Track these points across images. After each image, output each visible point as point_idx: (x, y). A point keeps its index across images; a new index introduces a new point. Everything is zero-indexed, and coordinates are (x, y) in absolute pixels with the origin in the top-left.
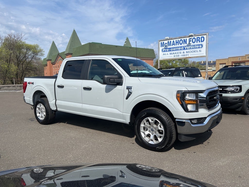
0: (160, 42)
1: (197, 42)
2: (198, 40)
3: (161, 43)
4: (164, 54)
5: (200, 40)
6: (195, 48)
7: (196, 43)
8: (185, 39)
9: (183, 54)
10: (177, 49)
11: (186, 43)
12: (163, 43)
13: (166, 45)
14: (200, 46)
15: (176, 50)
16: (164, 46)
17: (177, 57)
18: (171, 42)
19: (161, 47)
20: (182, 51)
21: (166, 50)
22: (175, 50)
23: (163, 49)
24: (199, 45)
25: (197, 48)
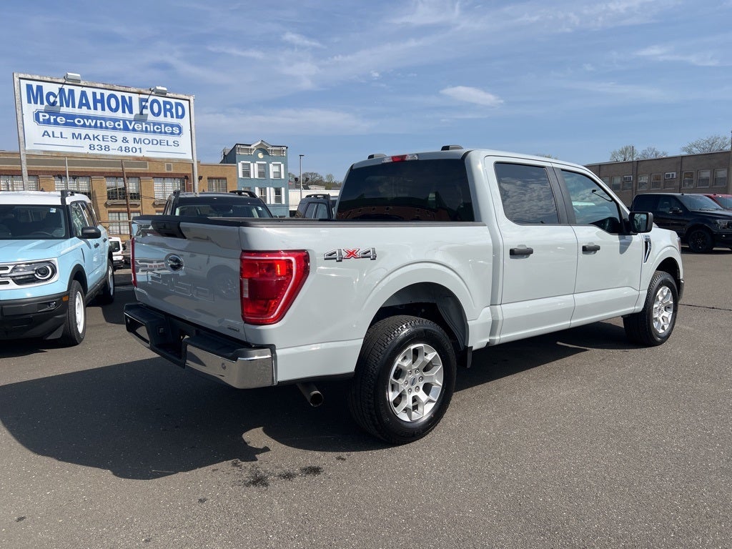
0: (24, 83)
1: (165, 116)
2: (167, 109)
3: (29, 87)
4: (46, 133)
5: (174, 110)
6: (161, 132)
7: (161, 118)
8: (127, 95)
9: (124, 145)
10: (99, 125)
11: (131, 112)
12: (40, 89)
13: (52, 99)
14: (176, 130)
15: (96, 126)
16: (42, 103)
17: (103, 152)
18: (71, 92)
19: (29, 102)
20: (120, 135)
21: (52, 118)
22: (93, 124)
23: (41, 114)
24: (172, 126)
25: (165, 133)
